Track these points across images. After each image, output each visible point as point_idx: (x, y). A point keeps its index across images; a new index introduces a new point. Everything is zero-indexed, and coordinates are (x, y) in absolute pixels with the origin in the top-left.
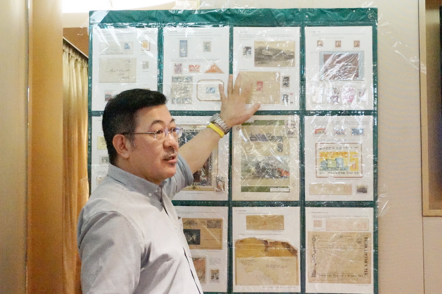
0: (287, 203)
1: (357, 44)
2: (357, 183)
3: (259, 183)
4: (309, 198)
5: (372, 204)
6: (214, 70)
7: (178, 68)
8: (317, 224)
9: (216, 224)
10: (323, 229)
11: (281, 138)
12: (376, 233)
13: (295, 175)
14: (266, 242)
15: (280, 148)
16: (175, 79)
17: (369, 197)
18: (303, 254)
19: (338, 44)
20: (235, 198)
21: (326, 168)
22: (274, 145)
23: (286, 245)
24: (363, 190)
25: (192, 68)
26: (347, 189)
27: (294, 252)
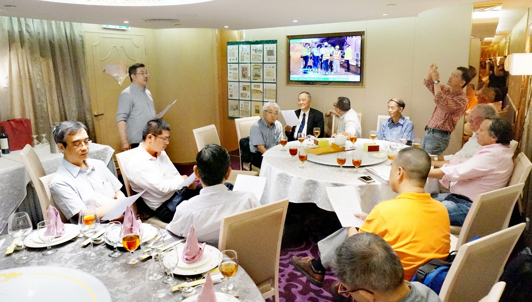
0: (260, 82)
1: (273, 48)
2: (273, 78)
3: (256, 78)
4: (264, 81)
5: (275, 83)
6: (248, 54)
7: (242, 54)
8: (266, 87)
9: (248, 86)
10: (267, 88)
11: (259, 69)
12: (276, 89)
13: (262, 76)
14: (257, 90)
15: (259, 71)
16: (241, 56)
17: (275, 81)
18: (263, 93)
19: (270, 48)
20: (252, 81)
21: (267, 75)
22: (258, 70)
23: (260, 91)
24: (274, 80)
25: (244, 54)
26: (271, 80)
27: (262, 92)
